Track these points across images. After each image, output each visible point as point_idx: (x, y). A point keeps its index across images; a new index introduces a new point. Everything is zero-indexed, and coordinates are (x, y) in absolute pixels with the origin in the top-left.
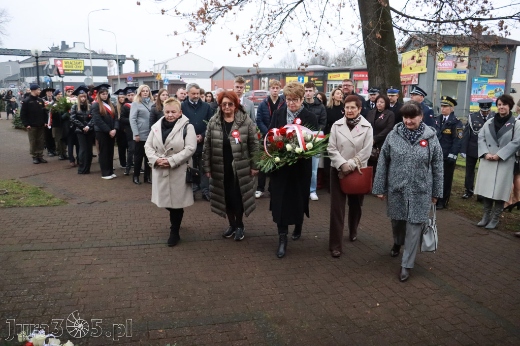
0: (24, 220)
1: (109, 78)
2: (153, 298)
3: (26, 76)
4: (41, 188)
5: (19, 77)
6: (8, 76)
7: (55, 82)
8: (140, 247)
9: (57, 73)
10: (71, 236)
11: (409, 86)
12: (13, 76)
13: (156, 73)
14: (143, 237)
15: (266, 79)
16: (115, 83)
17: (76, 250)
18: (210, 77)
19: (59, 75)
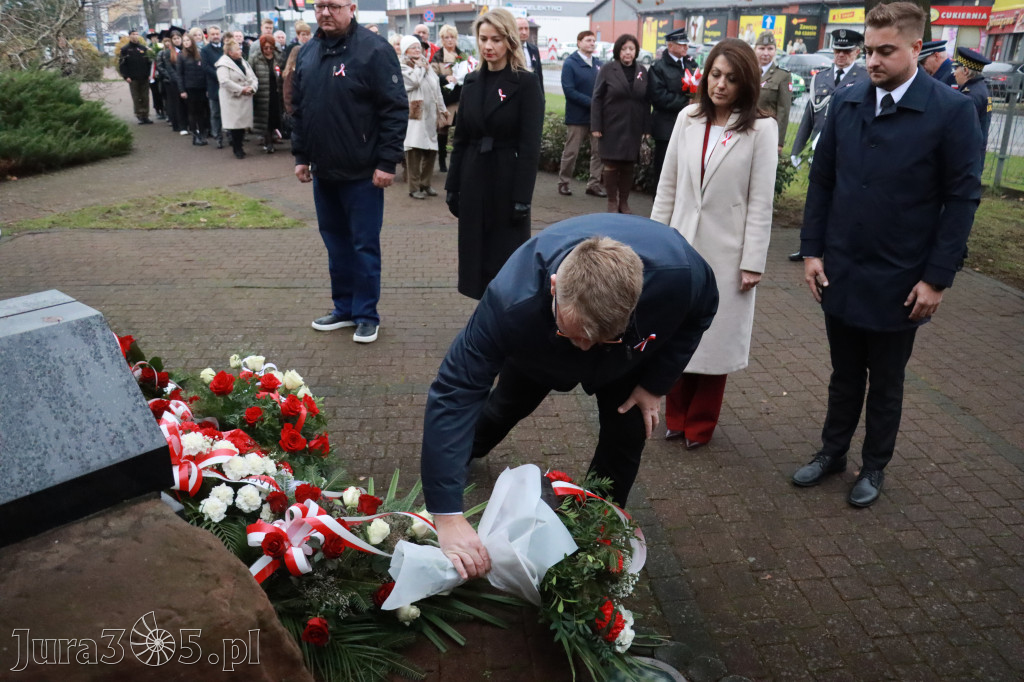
0: (236, 246)
1: (389, 13)
2: (427, 356)
3: (237, 11)
4: (262, 202)
5: (224, 14)
6: (204, 11)
7: (288, 22)
8: (417, 290)
9: (291, 5)
10: (308, 271)
11: (1006, 38)
12: (212, 12)
13: (481, 3)
14: (423, 276)
15: (700, 20)
16: (400, 24)
17: (315, 290)
18: (588, 14)
19: (296, 8)
